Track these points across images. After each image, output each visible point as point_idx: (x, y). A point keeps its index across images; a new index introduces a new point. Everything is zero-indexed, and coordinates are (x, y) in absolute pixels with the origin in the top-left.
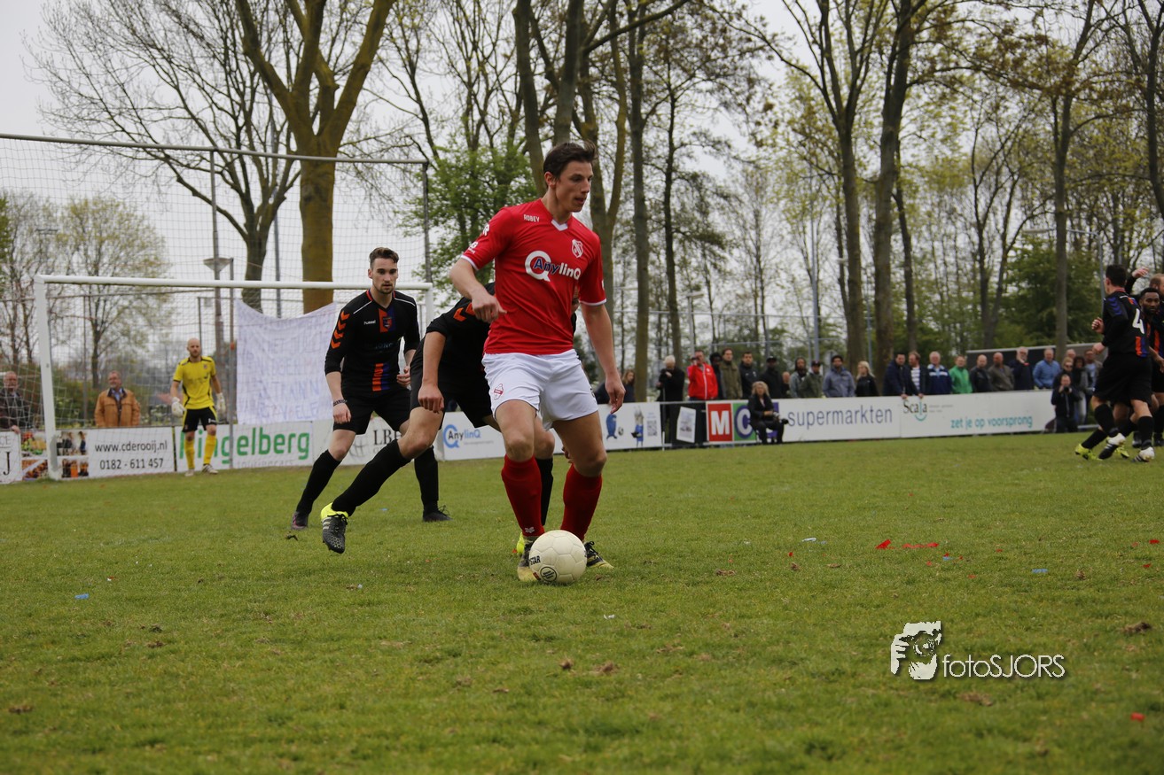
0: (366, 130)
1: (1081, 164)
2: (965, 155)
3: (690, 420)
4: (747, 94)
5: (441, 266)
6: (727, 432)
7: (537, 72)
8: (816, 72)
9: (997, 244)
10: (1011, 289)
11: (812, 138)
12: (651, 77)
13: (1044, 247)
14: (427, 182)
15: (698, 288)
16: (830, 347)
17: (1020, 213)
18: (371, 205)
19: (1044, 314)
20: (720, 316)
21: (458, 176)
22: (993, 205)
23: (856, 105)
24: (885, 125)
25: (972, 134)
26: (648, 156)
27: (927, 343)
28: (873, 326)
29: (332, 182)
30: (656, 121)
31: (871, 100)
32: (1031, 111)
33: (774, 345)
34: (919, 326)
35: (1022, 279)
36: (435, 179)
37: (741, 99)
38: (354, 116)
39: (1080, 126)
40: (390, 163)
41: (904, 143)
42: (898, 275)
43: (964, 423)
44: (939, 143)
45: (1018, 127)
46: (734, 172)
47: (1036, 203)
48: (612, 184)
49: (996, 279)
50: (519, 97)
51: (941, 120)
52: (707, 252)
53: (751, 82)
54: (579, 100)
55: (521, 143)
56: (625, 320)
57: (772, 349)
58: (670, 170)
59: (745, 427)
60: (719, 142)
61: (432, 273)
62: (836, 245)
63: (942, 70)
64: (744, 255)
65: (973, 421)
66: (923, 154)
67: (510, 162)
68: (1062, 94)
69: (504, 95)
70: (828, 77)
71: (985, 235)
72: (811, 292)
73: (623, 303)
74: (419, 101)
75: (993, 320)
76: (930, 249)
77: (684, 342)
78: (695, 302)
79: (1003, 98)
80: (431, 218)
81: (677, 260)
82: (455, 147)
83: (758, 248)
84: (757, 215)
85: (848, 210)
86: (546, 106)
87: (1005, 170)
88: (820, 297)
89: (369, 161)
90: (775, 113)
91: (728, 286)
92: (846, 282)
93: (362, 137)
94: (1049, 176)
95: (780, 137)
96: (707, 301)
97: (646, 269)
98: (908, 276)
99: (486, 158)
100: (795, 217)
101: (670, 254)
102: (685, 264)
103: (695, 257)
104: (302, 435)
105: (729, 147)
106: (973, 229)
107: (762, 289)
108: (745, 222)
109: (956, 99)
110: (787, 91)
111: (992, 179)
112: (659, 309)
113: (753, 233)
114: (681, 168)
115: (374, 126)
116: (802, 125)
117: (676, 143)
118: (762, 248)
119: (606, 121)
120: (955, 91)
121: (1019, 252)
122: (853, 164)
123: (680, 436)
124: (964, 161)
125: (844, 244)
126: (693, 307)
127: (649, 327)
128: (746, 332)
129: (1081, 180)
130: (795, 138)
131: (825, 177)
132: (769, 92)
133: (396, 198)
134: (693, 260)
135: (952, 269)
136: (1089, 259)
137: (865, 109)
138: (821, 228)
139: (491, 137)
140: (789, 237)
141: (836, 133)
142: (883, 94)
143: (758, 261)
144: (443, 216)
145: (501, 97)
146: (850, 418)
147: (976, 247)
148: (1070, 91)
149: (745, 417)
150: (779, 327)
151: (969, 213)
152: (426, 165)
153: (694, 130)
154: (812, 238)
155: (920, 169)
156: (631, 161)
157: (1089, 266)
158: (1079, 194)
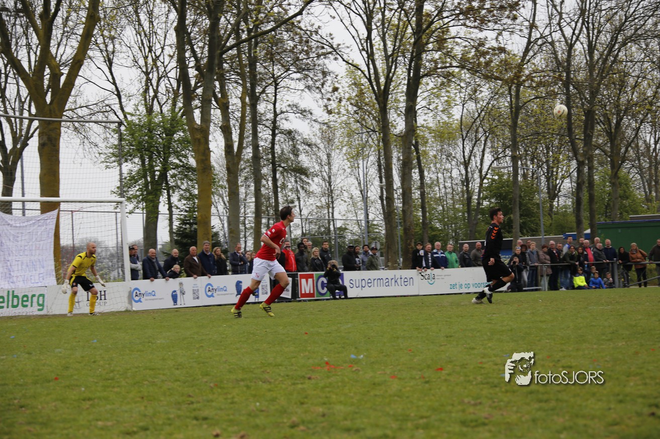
0: (80, 101)
1: (527, 126)
2: (457, 120)
4: (322, 81)
5: (129, 188)
6: (312, 292)
7: (190, 66)
8: (365, 68)
9: (477, 175)
10: (486, 203)
11: (362, 109)
12: (262, 70)
13: (505, 177)
14: (121, 135)
15: (292, 202)
16: (374, 239)
17: (490, 156)
18: (84, 149)
20: (306, 219)
21: (140, 130)
22: (474, 151)
23: (390, 88)
24: (407, 101)
25: (460, 107)
26: (260, 119)
27: (435, 236)
28: (401, 226)
29: (59, 134)
30: (265, 97)
31: (398, 86)
32: (495, 93)
33: (340, 237)
34: (429, 226)
35: (492, 197)
36: (125, 132)
37: (318, 84)
38: (73, 93)
39: (525, 103)
40: (96, 122)
41: (419, 112)
42: (416, 194)
43: (458, 286)
44: (441, 113)
45: (488, 103)
46: (314, 129)
47: (500, 150)
48: (238, 136)
49: (476, 197)
50: (178, 81)
51: (442, 98)
52: (298, 180)
53: (324, 74)
54: (217, 84)
55: (180, 110)
56: (247, 222)
57: (338, 240)
58: (274, 128)
59: (323, 289)
60: (305, 111)
61: (124, 192)
62: (378, 175)
63: (442, 68)
64: (321, 181)
65: (464, 285)
66: (430, 120)
67: (173, 122)
68: (514, 83)
69: (169, 81)
70: (372, 71)
71: (469, 170)
72: (363, 204)
74: (114, 83)
75: (475, 222)
76: (436, 178)
79: (479, 85)
80: (123, 157)
81: (279, 183)
82: (138, 113)
83: (330, 177)
84: (329, 156)
85: (385, 154)
86: (196, 87)
87: (481, 129)
88: (368, 208)
89: (82, 121)
90: (339, 93)
91: (311, 200)
92: (384, 198)
93: (78, 106)
94: (507, 133)
95: (343, 108)
96: (298, 210)
97: (260, 190)
98: (423, 195)
99: (157, 120)
100: (352, 158)
101: (275, 180)
102: (284, 186)
103: (291, 182)
104: (40, 295)
105: (311, 114)
106: (462, 166)
107: (333, 202)
108: (321, 161)
109: (450, 86)
110: (347, 80)
111: (473, 135)
112: (268, 215)
113: (326, 168)
114: (281, 127)
115: (85, 99)
116: (357, 100)
117: (278, 111)
118: (332, 177)
119: (234, 97)
120: (450, 81)
121: (490, 180)
122: (388, 125)
124: (455, 125)
125: (383, 175)
127: (262, 227)
128: (323, 229)
129: (527, 137)
130: (352, 109)
131: (371, 133)
132: (336, 80)
133: (100, 145)
134: (289, 184)
135: (449, 190)
136: (532, 185)
137: (395, 91)
138: (369, 165)
139: (161, 107)
140: (349, 170)
141: (377, 106)
142: (406, 82)
143: (330, 185)
144: (130, 156)
145: (167, 81)
146: (388, 283)
147: (464, 177)
148: (519, 81)
149: (323, 282)
150: (343, 226)
151: (459, 155)
152: (120, 124)
153: (289, 103)
154: (363, 171)
155: (429, 128)
156: (250, 123)
157: (532, 190)
158: (526, 145)
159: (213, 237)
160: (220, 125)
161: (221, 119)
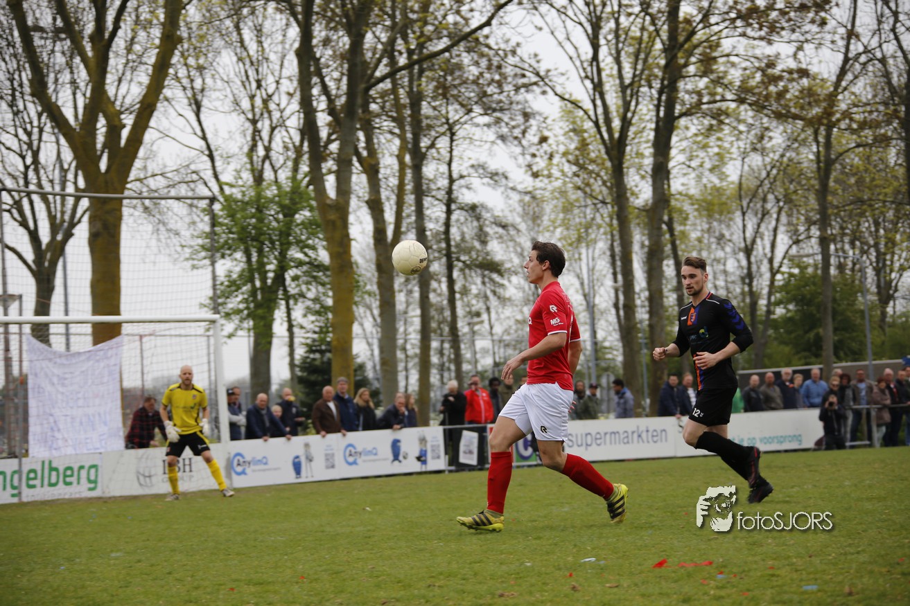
0: (153, 167)
1: (843, 191)
2: (733, 183)
3: (471, 443)
4: (523, 127)
5: (228, 298)
7: (319, 109)
8: (588, 106)
9: (765, 267)
10: (779, 311)
11: (586, 169)
12: (430, 112)
13: (810, 270)
14: (213, 217)
15: (478, 314)
16: (606, 369)
18: (159, 241)
19: (811, 335)
21: (244, 210)
22: (761, 230)
23: (627, 136)
24: (655, 155)
25: (738, 163)
26: (428, 188)
28: (647, 349)
29: (120, 218)
30: (435, 155)
31: (641, 132)
32: (794, 140)
35: (789, 301)
36: (221, 213)
37: (517, 132)
39: (841, 154)
40: (177, 199)
41: (674, 172)
42: (671, 299)
44: (707, 173)
45: (782, 156)
46: (511, 202)
47: (801, 229)
48: (394, 216)
49: (765, 302)
50: (302, 133)
51: (709, 150)
52: (487, 280)
53: (527, 116)
54: (361, 135)
55: (305, 177)
56: (408, 347)
58: (450, 201)
59: (526, 449)
60: (497, 174)
61: (219, 304)
62: (611, 271)
63: (709, 103)
65: (745, 440)
66: (693, 183)
67: (294, 196)
68: (823, 124)
69: (287, 131)
70: (600, 111)
71: (753, 259)
72: (588, 316)
73: (406, 330)
74: (204, 137)
75: (763, 341)
77: (466, 367)
78: (476, 328)
79: (767, 129)
80: (218, 251)
81: (457, 287)
82: (240, 182)
85: (622, 238)
86: (329, 141)
87: (770, 197)
88: (596, 321)
89: (156, 196)
90: (550, 145)
91: (508, 312)
92: (621, 306)
93: (149, 174)
94: (813, 202)
95: (555, 168)
96: (488, 327)
97: (427, 297)
99: (271, 192)
101: (451, 282)
102: (465, 291)
103: (475, 284)
104: (92, 466)
105: (506, 178)
106: (741, 254)
108: (523, 249)
109: (722, 130)
110: (561, 124)
111: (759, 205)
114: (460, 199)
115: (160, 163)
116: (577, 156)
117: (455, 175)
119: (387, 155)
120: (722, 122)
121: (786, 276)
122: (626, 193)
123: (463, 459)
124: (732, 189)
125: (618, 269)
126: (474, 333)
127: (432, 353)
129: (844, 206)
130: (570, 169)
131: (599, 206)
132: (544, 125)
133: (183, 233)
134: (473, 287)
136: (853, 282)
137: (636, 141)
138: (596, 255)
139: (276, 172)
141: (608, 164)
142: (653, 126)
144: (229, 249)
145: (285, 133)
146: (627, 438)
147: (745, 271)
148: (831, 121)
151: (737, 237)
152: (213, 200)
153: (472, 162)
154: (588, 264)
155: (690, 197)
156: (412, 193)
157: (853, 288)
158: (842, 219)
159: (355, 370)
160: (366, 199)
161: (367, 190)
